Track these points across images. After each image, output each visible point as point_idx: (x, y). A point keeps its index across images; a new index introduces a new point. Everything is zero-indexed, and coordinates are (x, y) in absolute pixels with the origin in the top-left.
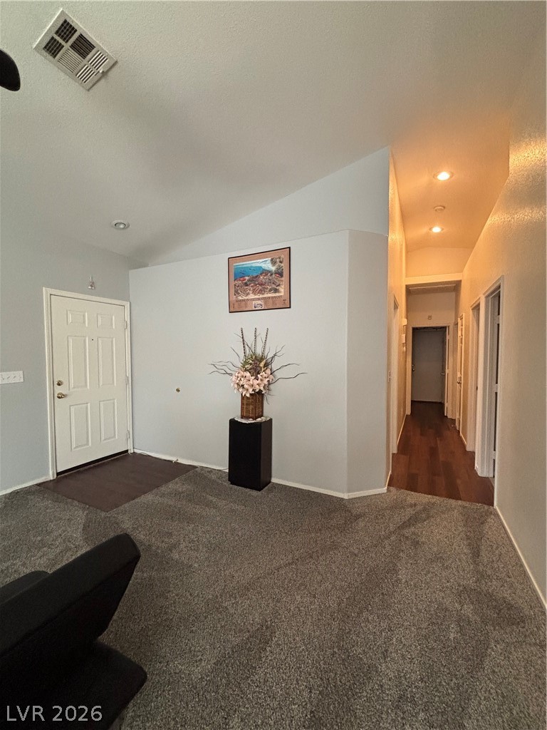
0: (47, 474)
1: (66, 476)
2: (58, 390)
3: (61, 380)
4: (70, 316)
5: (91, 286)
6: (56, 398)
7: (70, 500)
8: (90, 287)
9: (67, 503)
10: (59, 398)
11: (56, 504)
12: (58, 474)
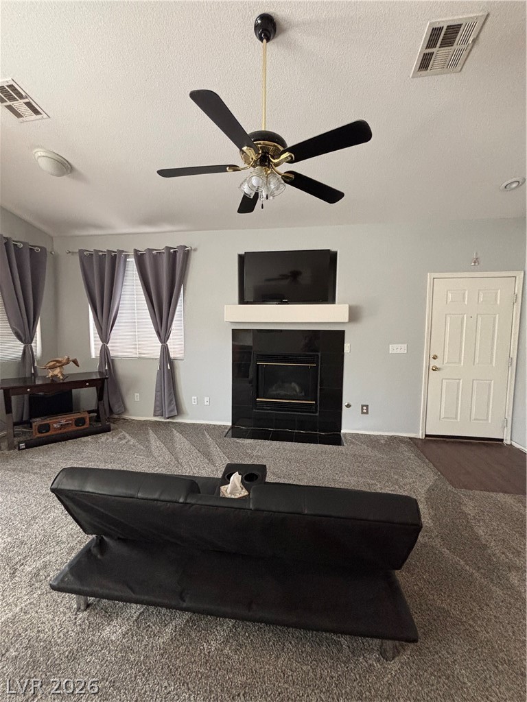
0: (417, 432)
1: (431, 440)
2: (434, 363)
3: (436, 354)
4: (450, 295)
5: (475, 262)
6: (431, 370)
7: (427, 461)
8: (473, 264)
9: (424, 462)
10: (433, 370)
11: (416, 458)
12: (426, 436)
